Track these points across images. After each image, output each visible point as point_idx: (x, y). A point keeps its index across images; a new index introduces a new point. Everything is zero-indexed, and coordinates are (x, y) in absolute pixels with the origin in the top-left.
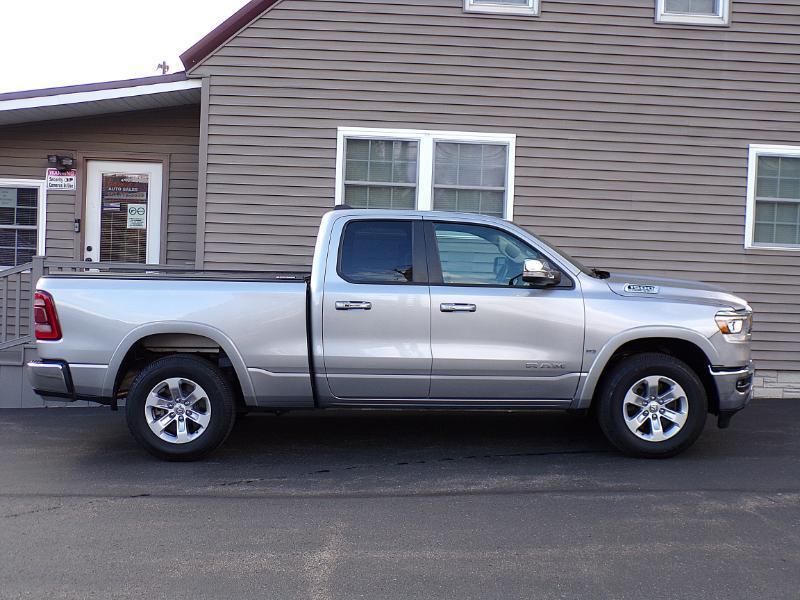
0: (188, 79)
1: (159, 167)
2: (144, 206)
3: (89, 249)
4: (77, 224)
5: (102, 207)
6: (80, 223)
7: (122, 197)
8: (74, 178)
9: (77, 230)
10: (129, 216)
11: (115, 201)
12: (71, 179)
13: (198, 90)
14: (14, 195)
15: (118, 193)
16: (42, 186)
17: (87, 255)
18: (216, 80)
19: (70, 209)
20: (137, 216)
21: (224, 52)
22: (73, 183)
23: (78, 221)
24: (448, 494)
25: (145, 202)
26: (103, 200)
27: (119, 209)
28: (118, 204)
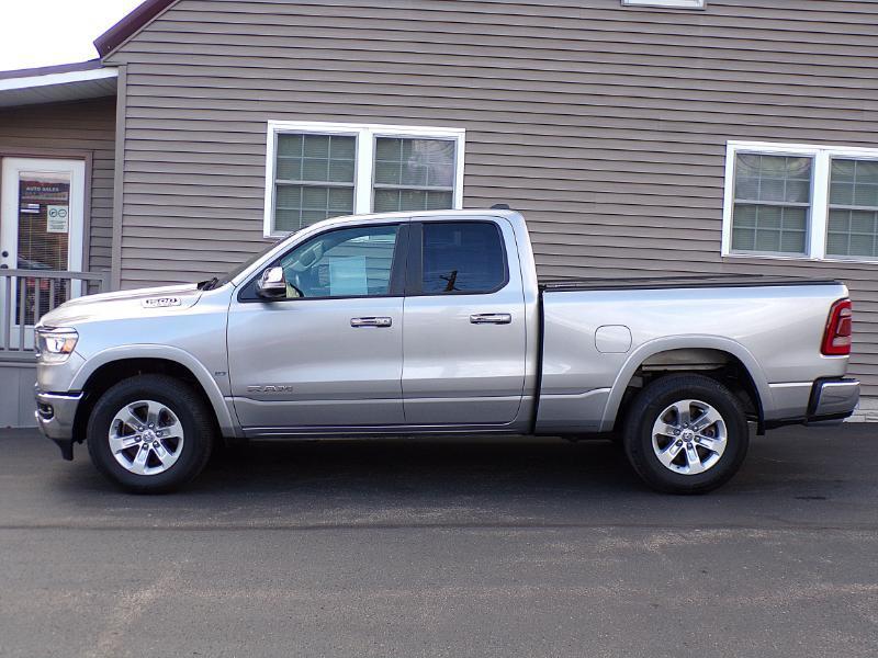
0: (104, 67)
1: (81, 164)
2: (65, 207)
3: (6, 254)
5: (20, 209)
7: (40, 198)
10: (49, 218)
11: (34, 202)
13: (115, 78)
15: (37, 193)
17: (4, 261)
18: (133, 69)
20: (58, 218)
21: (143, 37)
24: (326, 527)
25: (66, 203)
26: (21, 201)
27: (37, 212)
28: (37, 206)
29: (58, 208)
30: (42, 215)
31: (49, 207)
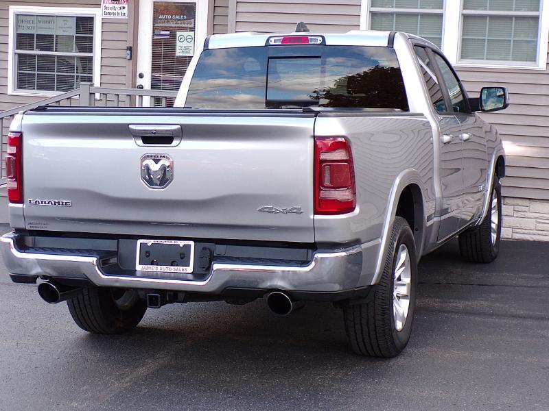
2: (192, 33)
3: (141, 76)
4: (129, 52)
5: (153, 35)
6: (132, 50)
7: (172, 25)
8: (126, 6)
9: (128, 57)
10: (178, 43)
11: (165, 29)
12: (124, 8)
14: (73, 23)
15: (168, 21)
16: (98, 14)
17: (139, 82)
19: (122, 37)
20: (185, 43)
22: (125, 11)
23: (130, 49)
25: (193, 29)
26: (154, 29)
27: (168, 37)
28: (168, 33)
29: (185, 34)
30: (172, 40)
31: (178, 33)
